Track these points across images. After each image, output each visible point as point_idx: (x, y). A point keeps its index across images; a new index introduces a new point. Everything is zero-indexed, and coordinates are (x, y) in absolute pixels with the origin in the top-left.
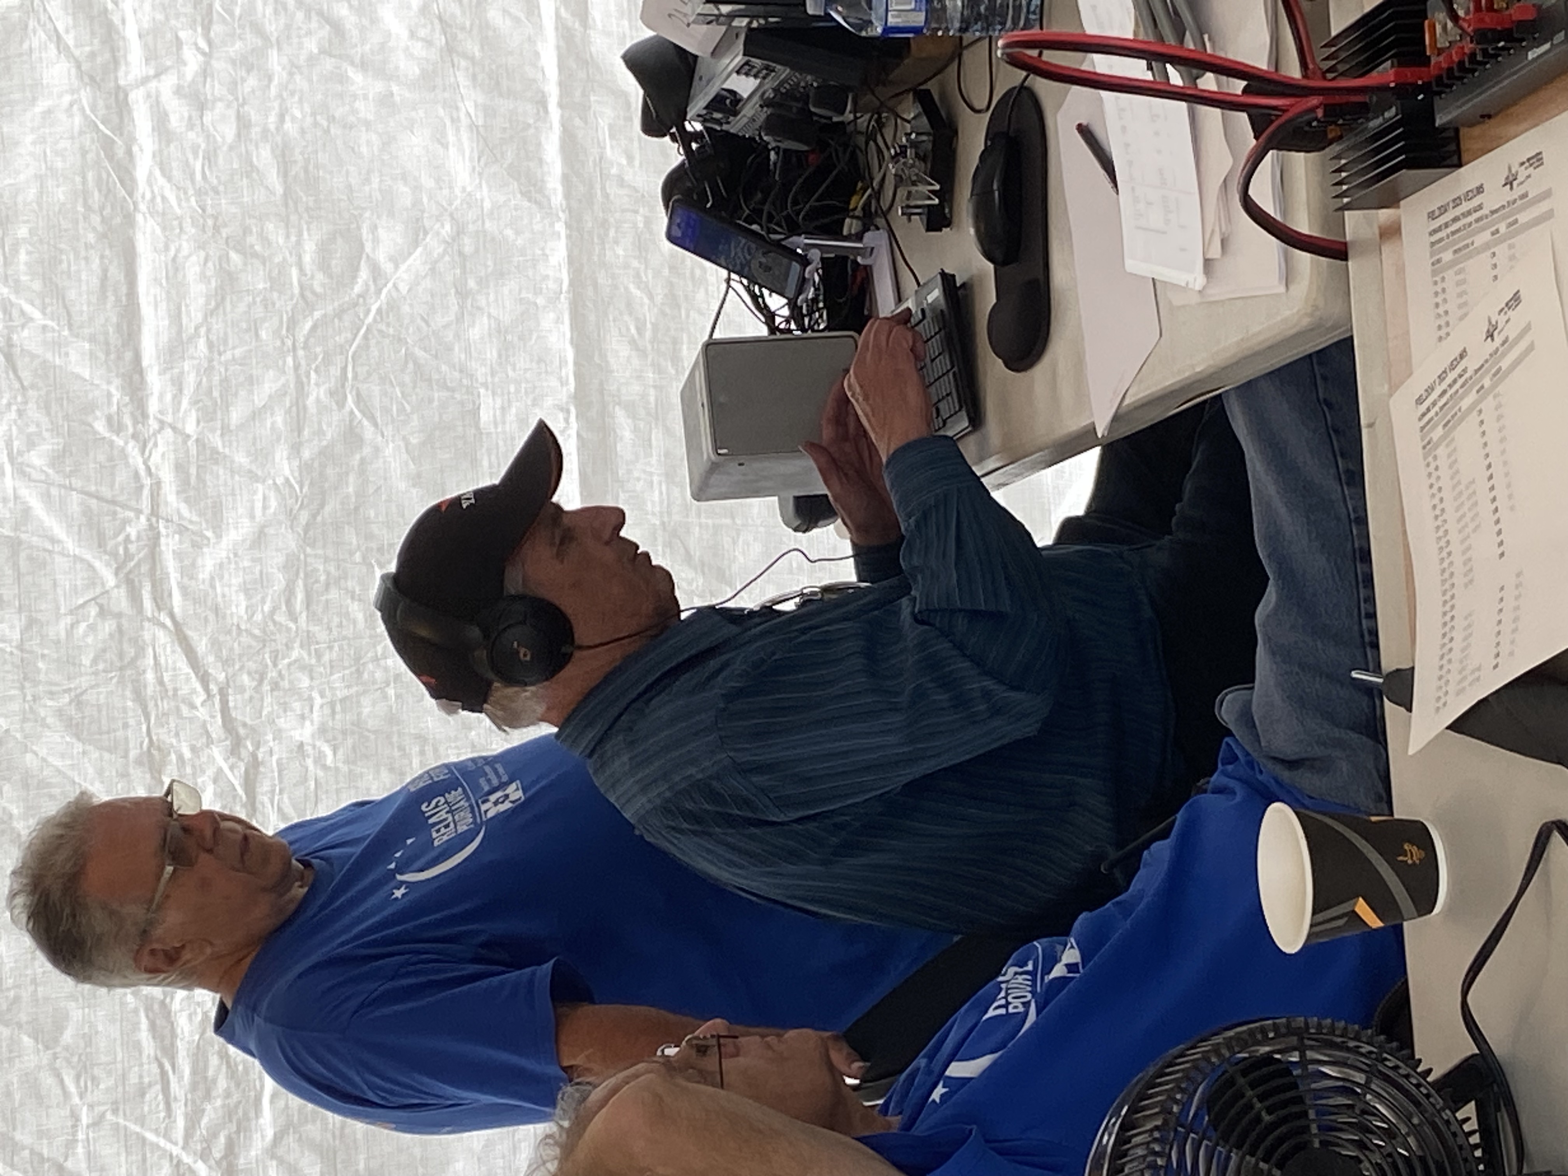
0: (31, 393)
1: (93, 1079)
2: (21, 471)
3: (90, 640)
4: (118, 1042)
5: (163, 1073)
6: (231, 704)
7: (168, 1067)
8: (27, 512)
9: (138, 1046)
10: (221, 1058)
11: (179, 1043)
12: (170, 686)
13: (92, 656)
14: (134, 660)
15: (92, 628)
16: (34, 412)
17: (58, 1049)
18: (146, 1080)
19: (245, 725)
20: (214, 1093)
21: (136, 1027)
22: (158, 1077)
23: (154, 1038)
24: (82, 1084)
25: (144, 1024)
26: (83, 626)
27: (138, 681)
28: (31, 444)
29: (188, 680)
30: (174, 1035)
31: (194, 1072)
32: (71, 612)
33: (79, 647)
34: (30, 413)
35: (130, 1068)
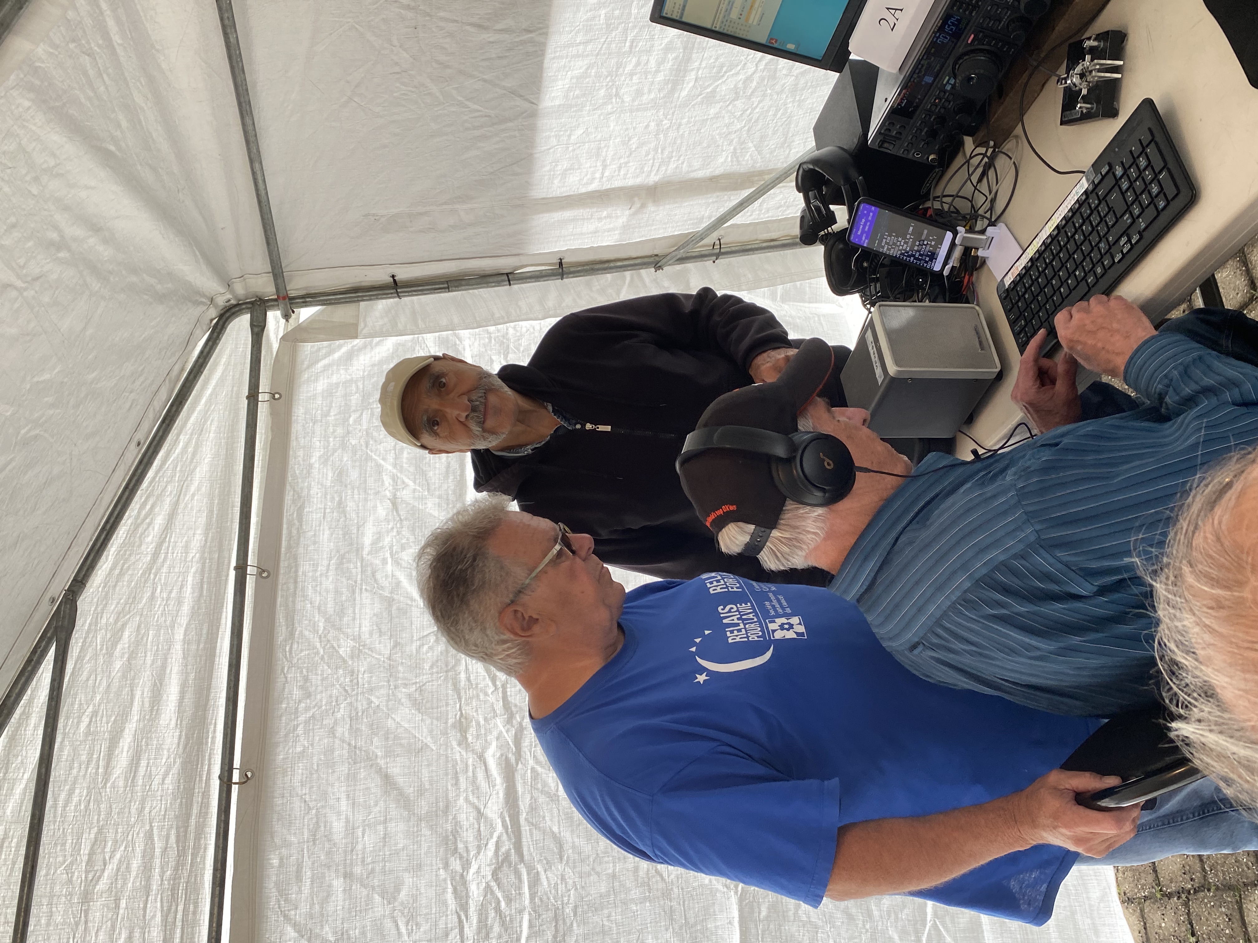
0: (405, 523)
1: (417, 925)
2: (397, 562)
3: (429, 654)
4: (434, 900)
5: (460, 921)
6: (509, 693)
7: (463, 917)
8: (398, 584)
9: (445, 903)
10: (496, 912)
11: (471, 902)
12: (474, 683)
13: (429, 664)
14: (453, 667)
15: (431, 648)
16: (405, 532)
17: (396, 904)
18: (449, 926)
19: (516, 706)
20: (491, 935)
21: (444, 890)
22: (457, 924)
23: (455, 898)
24: (410, 927)
25: (450, 890)
26: (426, 648)
27: (455, 678)
28: (403, 548)
29: (484, 679)
30: (468, 896)
31: (479, 921)
32: (419, 639)
33: (423, 659)
34: (404, 533)
35: (440, 917)
